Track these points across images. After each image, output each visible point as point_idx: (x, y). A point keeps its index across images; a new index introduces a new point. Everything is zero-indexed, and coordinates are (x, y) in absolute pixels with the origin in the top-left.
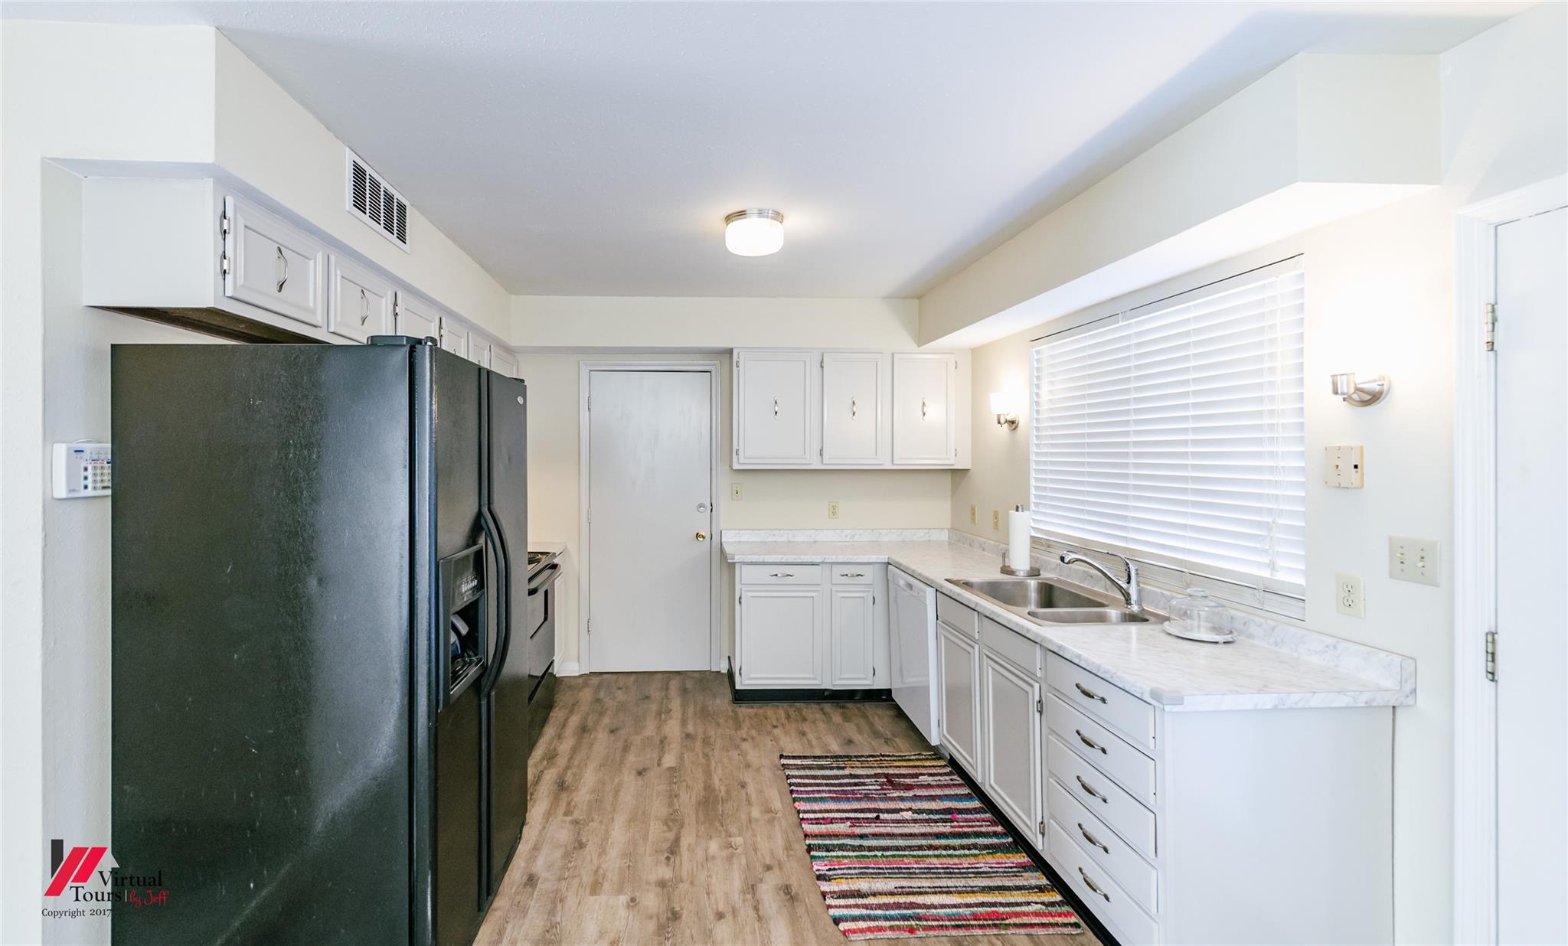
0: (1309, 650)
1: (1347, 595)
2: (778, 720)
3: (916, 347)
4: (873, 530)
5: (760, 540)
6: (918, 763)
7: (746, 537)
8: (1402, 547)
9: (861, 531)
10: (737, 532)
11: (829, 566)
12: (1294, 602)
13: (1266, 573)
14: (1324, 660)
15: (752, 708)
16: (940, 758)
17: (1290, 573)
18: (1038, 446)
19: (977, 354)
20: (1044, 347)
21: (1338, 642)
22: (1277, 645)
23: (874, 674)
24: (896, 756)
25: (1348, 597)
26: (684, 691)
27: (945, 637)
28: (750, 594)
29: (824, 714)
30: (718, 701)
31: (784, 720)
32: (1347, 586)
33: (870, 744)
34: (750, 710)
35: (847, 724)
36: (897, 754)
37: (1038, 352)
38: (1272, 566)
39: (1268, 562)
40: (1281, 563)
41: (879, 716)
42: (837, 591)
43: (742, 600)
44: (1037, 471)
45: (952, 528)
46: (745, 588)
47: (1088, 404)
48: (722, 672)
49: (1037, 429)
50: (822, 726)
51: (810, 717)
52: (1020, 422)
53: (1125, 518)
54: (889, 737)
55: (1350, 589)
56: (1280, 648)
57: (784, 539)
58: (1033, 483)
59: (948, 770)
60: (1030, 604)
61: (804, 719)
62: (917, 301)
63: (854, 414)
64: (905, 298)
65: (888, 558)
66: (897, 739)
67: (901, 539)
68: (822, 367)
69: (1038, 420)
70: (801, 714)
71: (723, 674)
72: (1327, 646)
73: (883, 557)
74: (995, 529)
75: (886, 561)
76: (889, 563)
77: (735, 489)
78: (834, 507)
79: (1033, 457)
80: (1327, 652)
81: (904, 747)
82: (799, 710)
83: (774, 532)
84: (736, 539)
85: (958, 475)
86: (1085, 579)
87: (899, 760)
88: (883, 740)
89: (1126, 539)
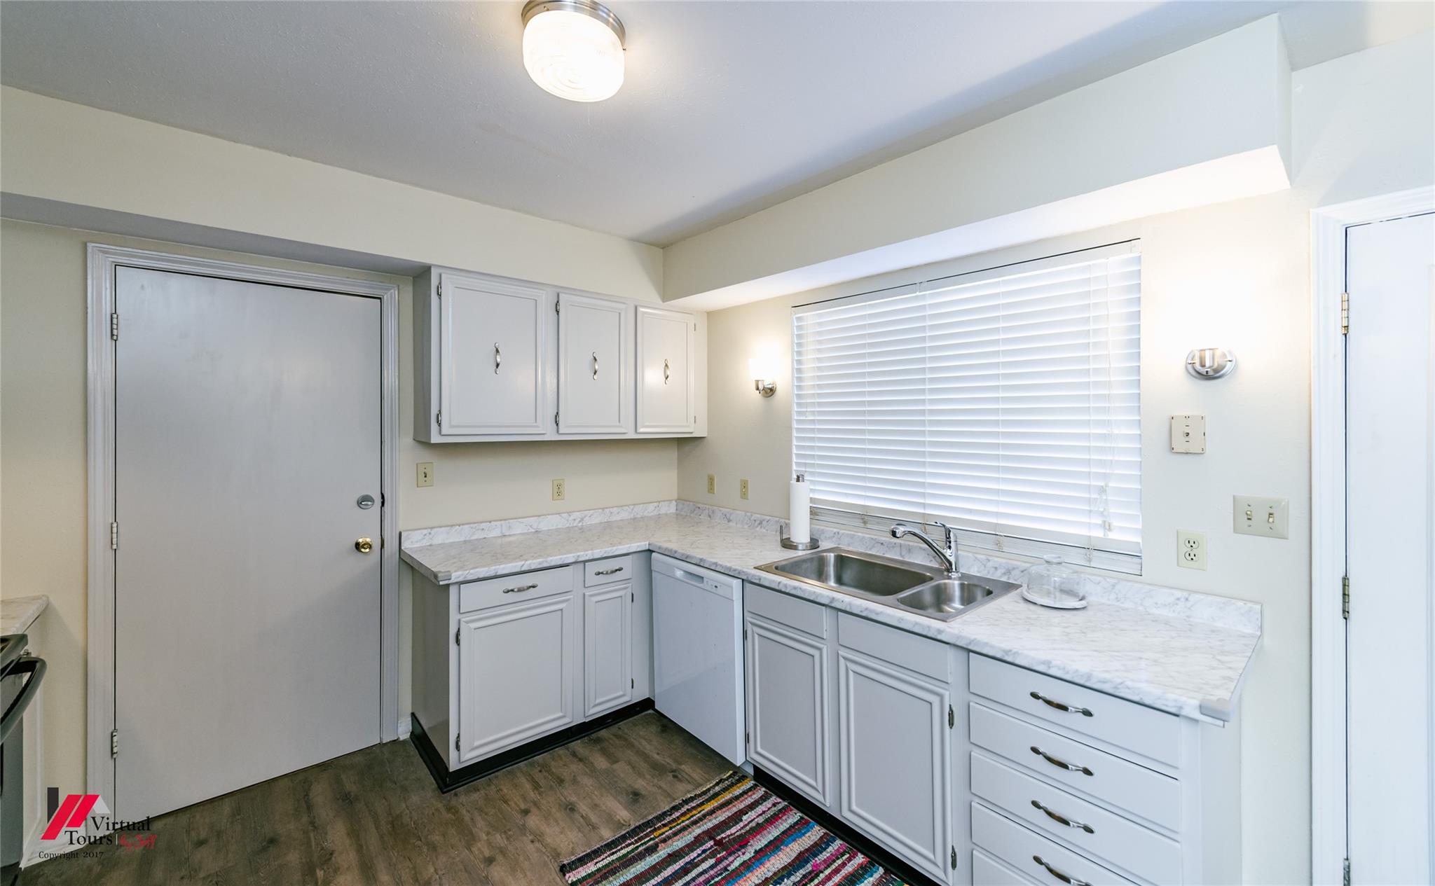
0: (1156, 604)
1: (1189, 549)
2: (524, 798)
3: (661, 302)
4: (603, 509)
5: (462, 539)
6: (728, 796)
7: (440, 537)
8: (1249, 506)
9: (591, 512)
10: (425, 532)
11: (582, 565)
12: (1129, 559)
13: (1098, 533)
14: (1174, 611)
15: (476, 790)
16: (744, 777)
17: (1125, 532)
18: (799, 413)
19: (713, 316)
20: (809, 314)
21: (1190, 595)
22: (1118, 601)
23: (632, 687)
24: (700, 795)
25: (1191, 551)
26: (346, 801)
27: (759, 635)
28: (474, 625)
29: (581, 760)
30: (415, 799)
31: (532, 795)
32: (1189, 542)
33: (660, 787)
34: (475, 796)
35: (615, 766)
36: (698, 792)
37: (799, 319)
38: (1107, 527)
39: (1100, 522)
40: (1115, 523)
41: (644, 737)
42: (591, 596)
43: (462, 637)
44: (799, 439)
45: (678, 499)
46: (464, 619)
47: (868, 372)
48: (402, 738)
49: (799, 396)
50: (586, 781)
51: (565, 773)
52: (777, 389)
53: (923, 485)
54: (674, 768)
55: (1192, 544)
56: (1123, 603)
57: (496, 533)
58: (795, 451)
59: (761, 791)
60: (830, 580)
61: (561, 781)
62: (661, 250)
63: (595, 373)
64: (651, 244)
65: (649, 544)
66: (683, 767)
67: (632, 516)
68: (558, 312)
69: (799, 387)
70: (552, 774)
71: (404, 741)
72: (1178, 599)
73: (643, 543)
74: (742, 498)
75: (647, 548)
76: (651, 551)
77: (422, 470)
78: (559, 486)
79: (795, 425)
80: (1177, 604)
81: (697, 779)
82: (544, 768)
83: (483, 526)
84: (425, 543)
85: (684, 443)
86: (873, 546)
87: (708, 800)
88: (671, 774)
89: (924, 505)
